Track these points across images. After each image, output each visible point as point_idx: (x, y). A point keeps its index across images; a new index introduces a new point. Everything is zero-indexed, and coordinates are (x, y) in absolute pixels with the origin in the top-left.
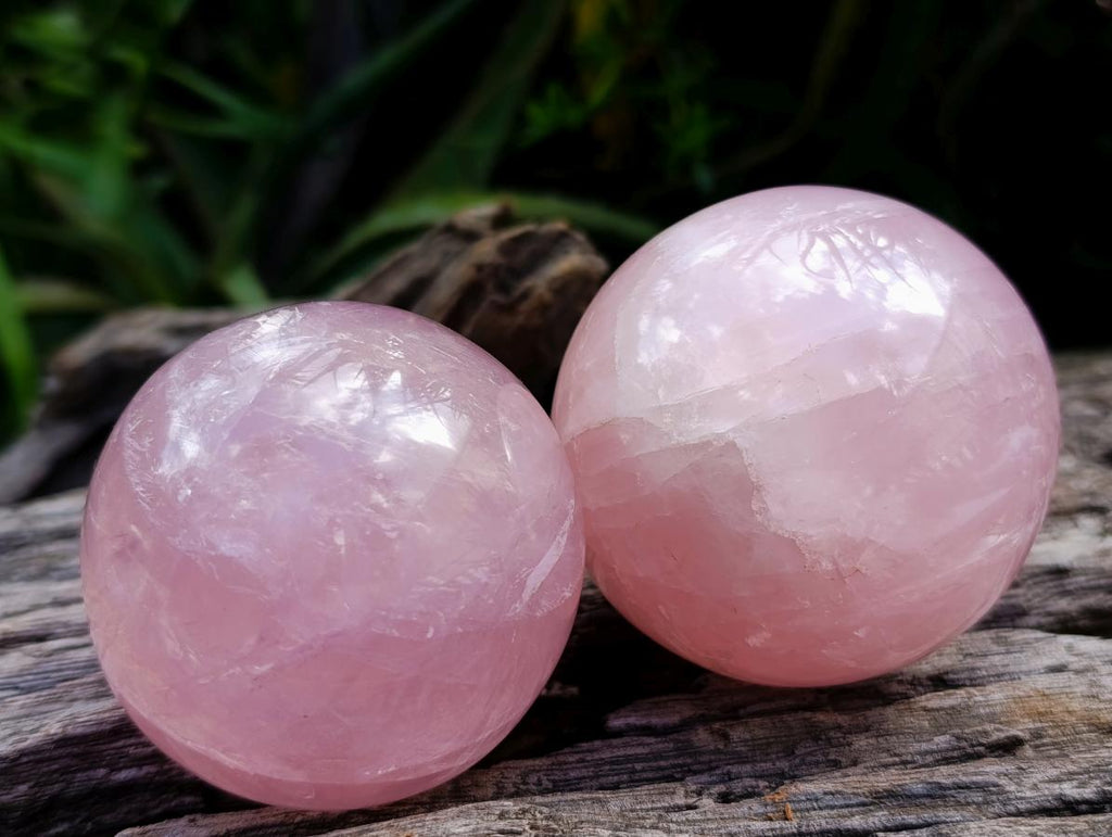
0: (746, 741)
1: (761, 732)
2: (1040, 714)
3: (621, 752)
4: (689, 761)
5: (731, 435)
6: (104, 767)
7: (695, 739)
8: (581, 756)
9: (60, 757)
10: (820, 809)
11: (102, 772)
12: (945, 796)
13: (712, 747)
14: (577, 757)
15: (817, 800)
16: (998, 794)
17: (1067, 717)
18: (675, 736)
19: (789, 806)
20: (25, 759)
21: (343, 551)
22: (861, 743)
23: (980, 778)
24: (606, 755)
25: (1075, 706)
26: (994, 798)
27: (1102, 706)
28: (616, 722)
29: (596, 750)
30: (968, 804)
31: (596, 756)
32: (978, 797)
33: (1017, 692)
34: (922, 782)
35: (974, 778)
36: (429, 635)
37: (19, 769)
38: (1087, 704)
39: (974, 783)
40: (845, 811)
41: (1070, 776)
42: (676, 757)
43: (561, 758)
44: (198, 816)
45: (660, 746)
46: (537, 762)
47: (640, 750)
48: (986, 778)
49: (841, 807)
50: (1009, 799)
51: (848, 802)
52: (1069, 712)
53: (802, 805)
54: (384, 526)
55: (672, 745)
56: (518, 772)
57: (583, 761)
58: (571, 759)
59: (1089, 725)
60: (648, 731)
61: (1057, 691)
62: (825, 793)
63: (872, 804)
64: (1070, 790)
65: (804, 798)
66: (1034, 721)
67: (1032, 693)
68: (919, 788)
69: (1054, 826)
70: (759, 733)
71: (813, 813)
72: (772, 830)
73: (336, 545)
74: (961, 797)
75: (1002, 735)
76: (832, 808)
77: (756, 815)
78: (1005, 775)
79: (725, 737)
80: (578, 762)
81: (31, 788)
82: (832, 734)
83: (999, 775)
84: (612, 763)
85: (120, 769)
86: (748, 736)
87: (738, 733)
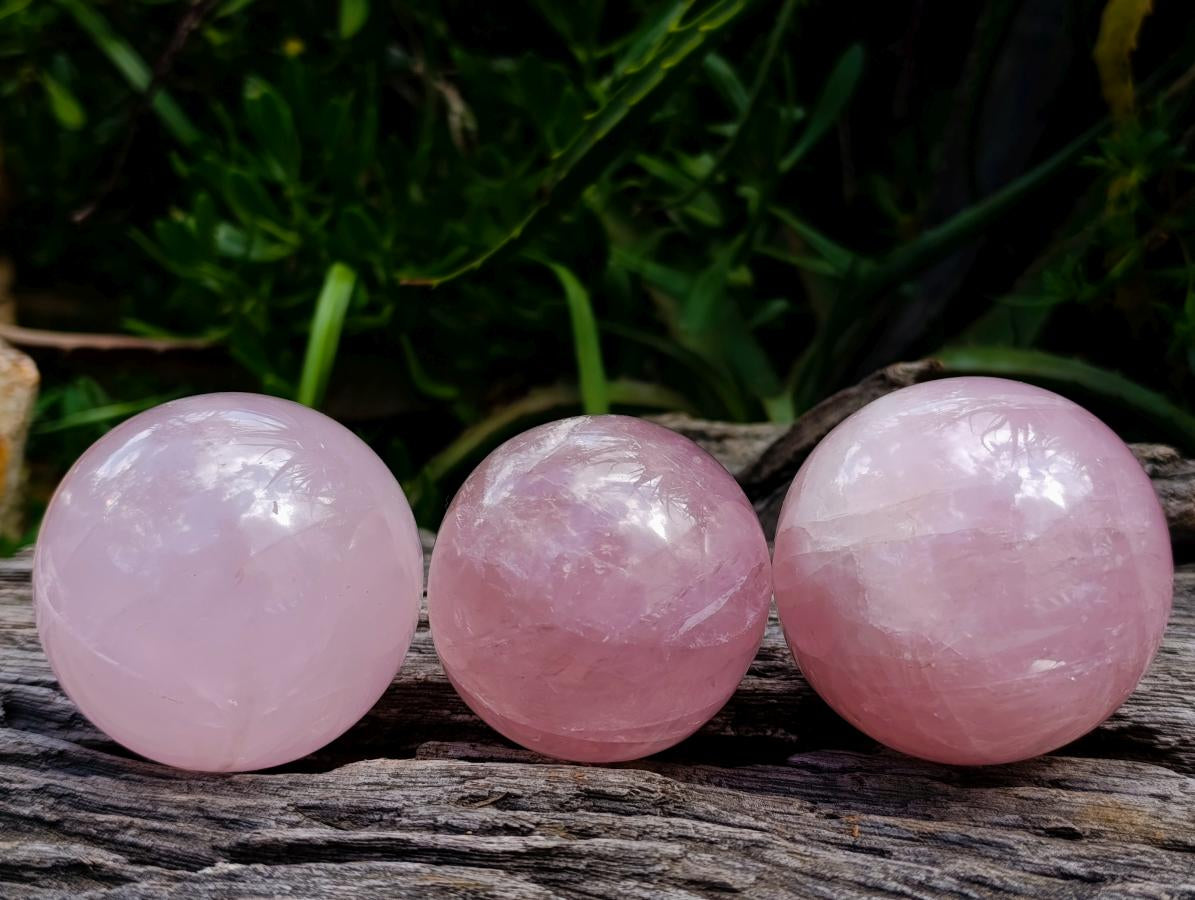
0: (875, 789)
1: (889, 786)
2: (1109, 821)
3: (784, 777)
4: (830, 794)
5: (851, 549)
6: (448, 709)
7: (839, 779)
8: (755, 773)
9: (420, 695)
10: (880, 835)
11: (447, 712)
12: (971, 847)
13: (849, 788)
14: (752, 773)
15: (878, 828)
16: (1012, 854)
17: (1128, 827)
18: (827, 775)
19: (857, 827)
20: (397, 691)
21: (566, 577)
22: (956, 809)
23: (1001, 840)
24: (773, 776)
25: (1140, 821)
26: (1008, 857)
27: (1162, 826)
28: (795, 759)
29: (767, 772)
30: (987, 857)
31: (765, 775)
32: (995, 853)
33: (1099, 801)
34: (958, 833)
35: (996, 839)
36: (604, 641)
37: (393, 697)
38: (1151, 822)
39: (996, 843)
40: (898, 841)
41: (1080, 858)
42: (822, 790)
43: (740, 772)
44: (478, 745)
45: (813, 779)
46: (724, 770)
47: (798, 779)
48: (1006, 841)
49: (895, 837)
50: (1020, 861)
51: (901, 835)
52: (1132, 824)
53: (867, 829)
54: (596, 565)
55: (821, 781)
56: (707, 773)
57: (755, 776)
58: (748, 774)
59: (1145, 838)
60: (815, 769)
61: (1131, 807)
62: (886, 825)
63: (918, 841)
64: (1072, 866)
65: (869, 824)
66: (1101, 825)
67: (1110, 804)
68: (954, 837)
69: (1020, 877)
70: (888, 786)
71: (874, 837)
72: (835, 838)
73: (562, 571)
74: (983, 851)
75: (1060, 825)
76: (889, 836)
77: (833, 828)
78: (1025, 844)
79: (861, 782)
80: (752, 777)
81: (400, 712)
82: (939, 798)
83: (1019, 842)
84: (775, 783)
85: (458, 714)
86: (877, 786)
87: (871, 782)
